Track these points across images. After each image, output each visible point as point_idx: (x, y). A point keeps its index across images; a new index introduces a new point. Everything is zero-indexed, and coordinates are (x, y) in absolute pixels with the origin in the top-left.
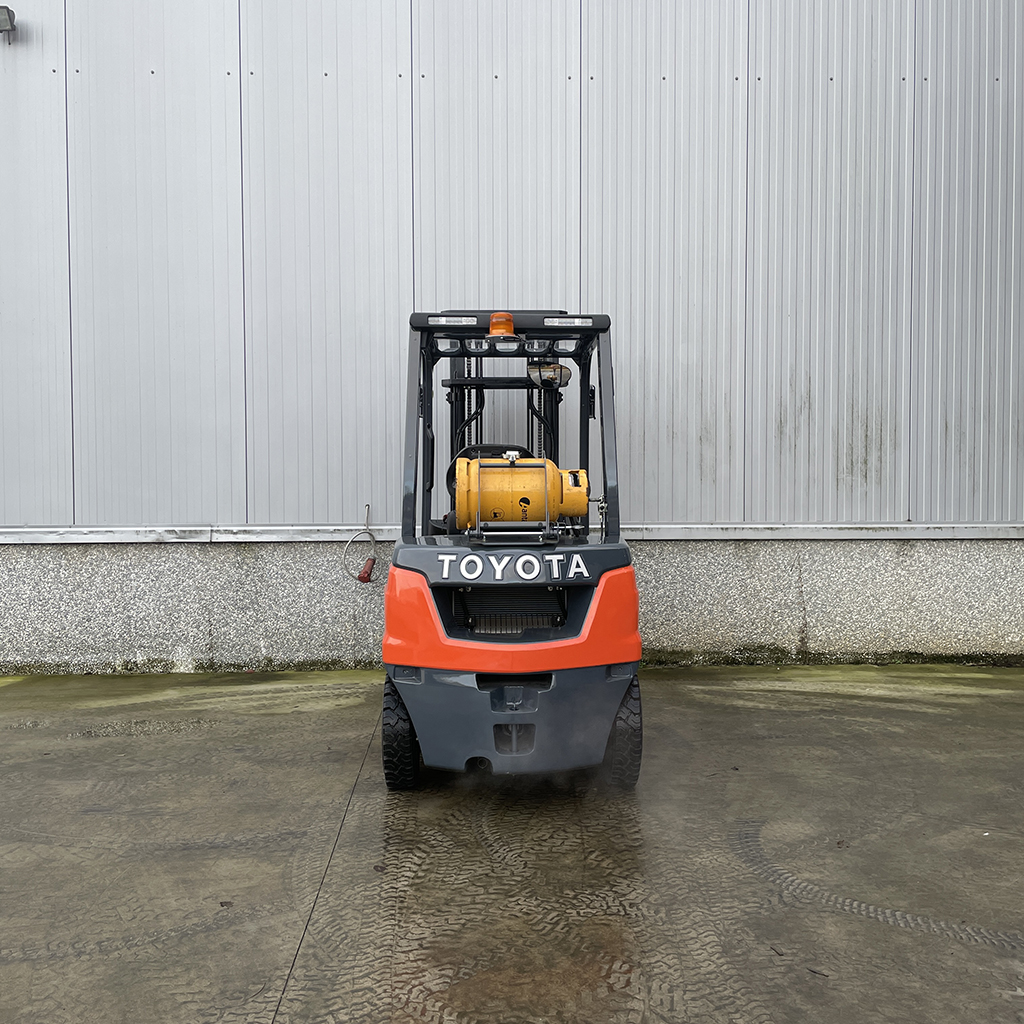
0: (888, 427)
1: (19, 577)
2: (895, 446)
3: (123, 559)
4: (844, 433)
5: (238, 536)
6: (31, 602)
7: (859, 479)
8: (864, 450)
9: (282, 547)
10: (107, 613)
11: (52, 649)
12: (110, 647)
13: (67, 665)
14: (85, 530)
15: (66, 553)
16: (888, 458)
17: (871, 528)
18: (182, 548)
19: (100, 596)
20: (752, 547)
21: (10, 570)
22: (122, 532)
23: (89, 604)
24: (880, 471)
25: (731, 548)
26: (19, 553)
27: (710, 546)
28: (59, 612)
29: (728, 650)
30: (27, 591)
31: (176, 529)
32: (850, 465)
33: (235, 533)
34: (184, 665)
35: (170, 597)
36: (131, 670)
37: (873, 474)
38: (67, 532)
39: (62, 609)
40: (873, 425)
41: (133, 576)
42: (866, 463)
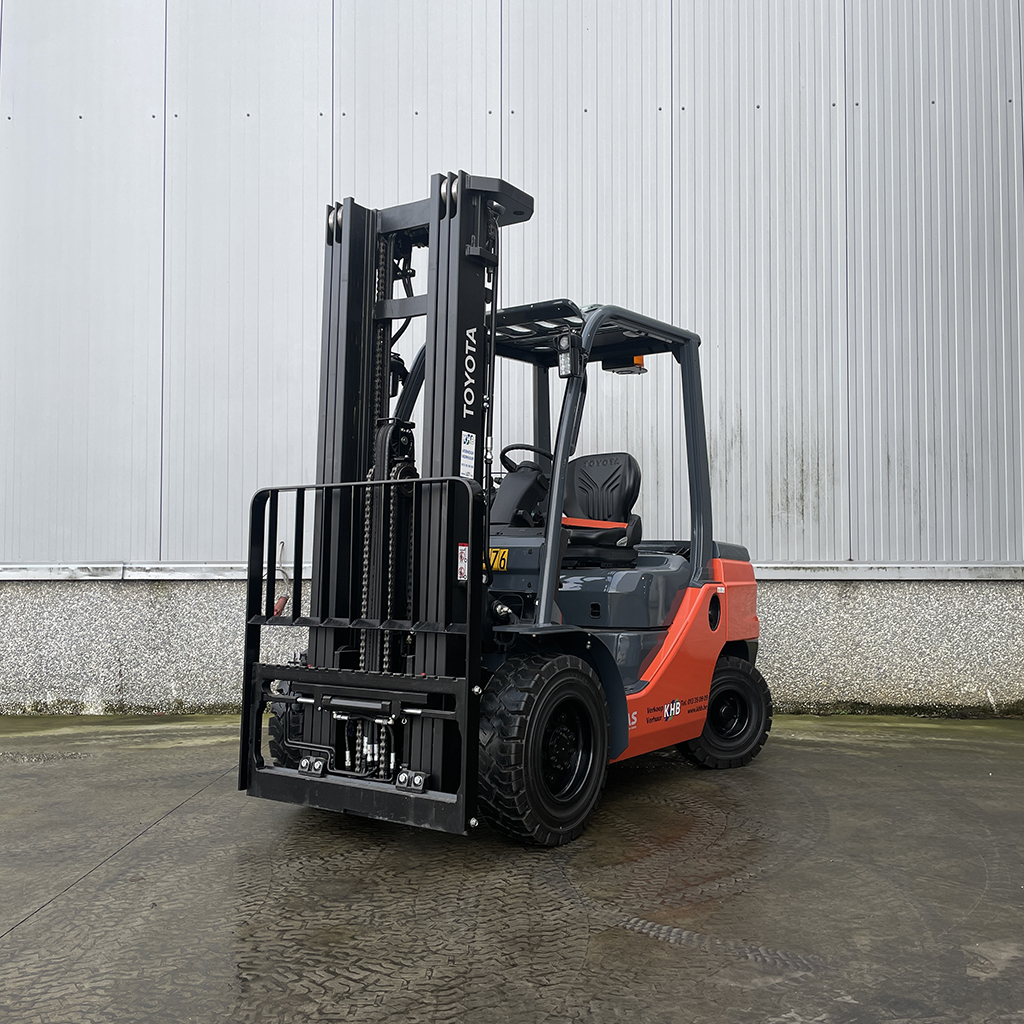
0: (825, 462)
2: (833, 481)
3: (36, 597)
4: (778, 468)
5: (151, 573)
7: (795, 515)
8: (800, 485)
9: (196, 586)
10: (19, 652)
12: (21, 688)
16: (826, 494)
17: (809, 568)
18: (95, 587)
19: (13, 634)
22: (36, 569)
24: (817, 508)
31: (89, 566)
32: (784, 501)
33: (147, 571)
34: (94, 707)
35: (83, 637)
36: (40, 711)
37: (810, 511)
40: (810, 460)
41: (46, 615)
42: (802, 498)
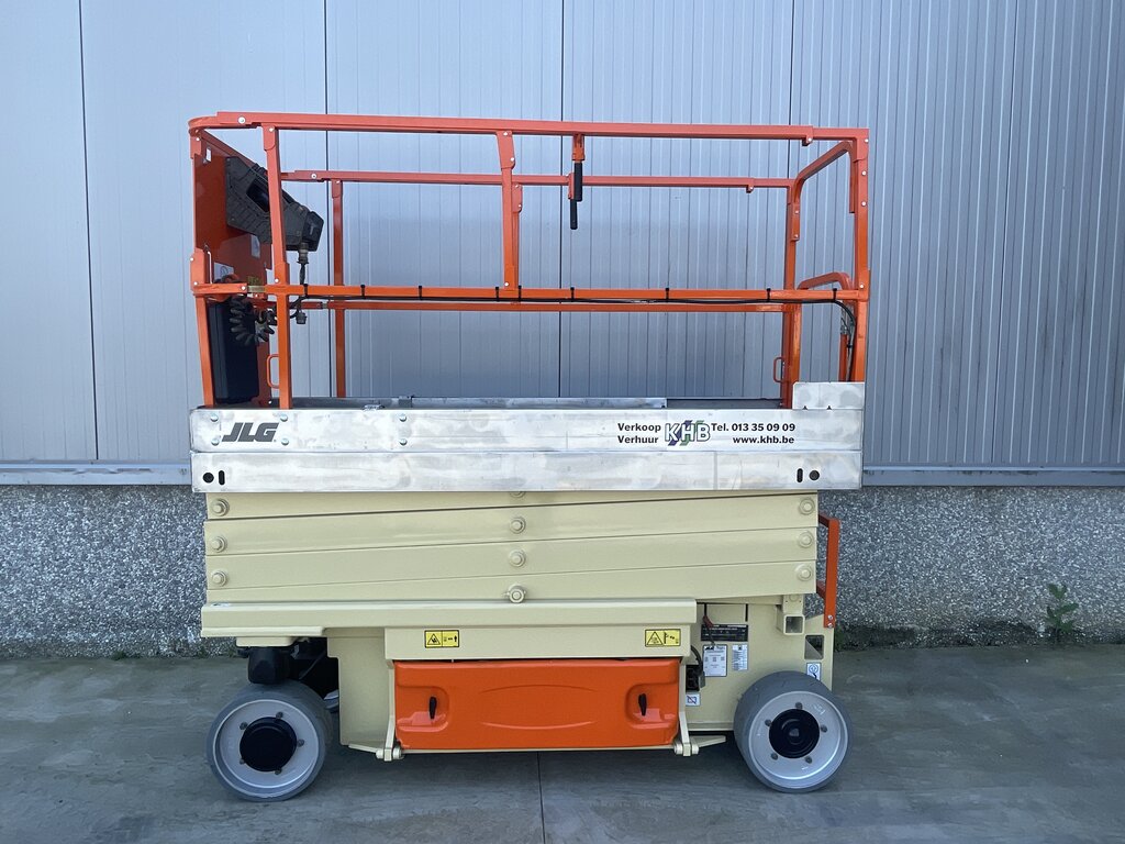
1: (27, 528)
3: (166, 506)
6: (44, 562)
10: (147, 577)
11: (75, 625)
12: (152, 623)
13: (94, 644)
14: (112, 468)
15: (89, 498)
19: (136, 555)
20: (998, 495)
21: (14, 519)
23: (123, 564)
25: (970, 498)
26: (27, 496)
27: (943, 494)
28: (82, 575)
29: (959, 628)
30: (38, 547)
36: (180, 651)
38: (88, 470)
39: (87, 571)
41: (180, 528)
